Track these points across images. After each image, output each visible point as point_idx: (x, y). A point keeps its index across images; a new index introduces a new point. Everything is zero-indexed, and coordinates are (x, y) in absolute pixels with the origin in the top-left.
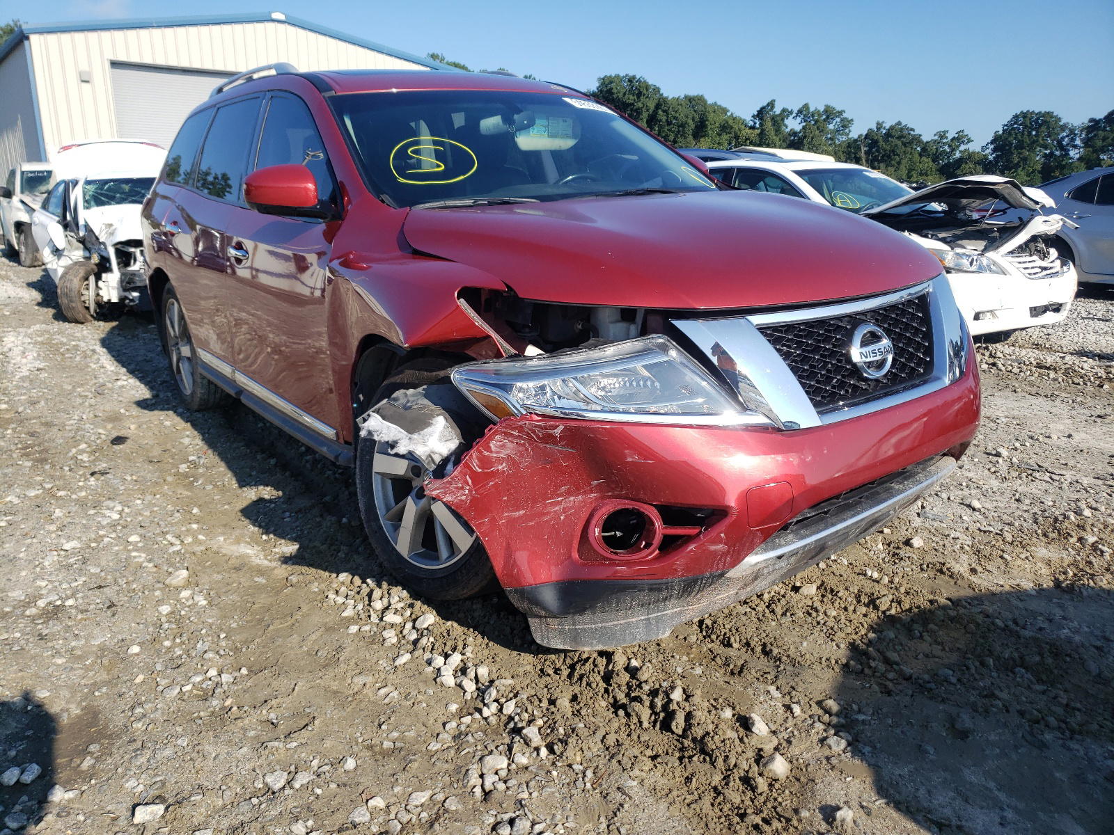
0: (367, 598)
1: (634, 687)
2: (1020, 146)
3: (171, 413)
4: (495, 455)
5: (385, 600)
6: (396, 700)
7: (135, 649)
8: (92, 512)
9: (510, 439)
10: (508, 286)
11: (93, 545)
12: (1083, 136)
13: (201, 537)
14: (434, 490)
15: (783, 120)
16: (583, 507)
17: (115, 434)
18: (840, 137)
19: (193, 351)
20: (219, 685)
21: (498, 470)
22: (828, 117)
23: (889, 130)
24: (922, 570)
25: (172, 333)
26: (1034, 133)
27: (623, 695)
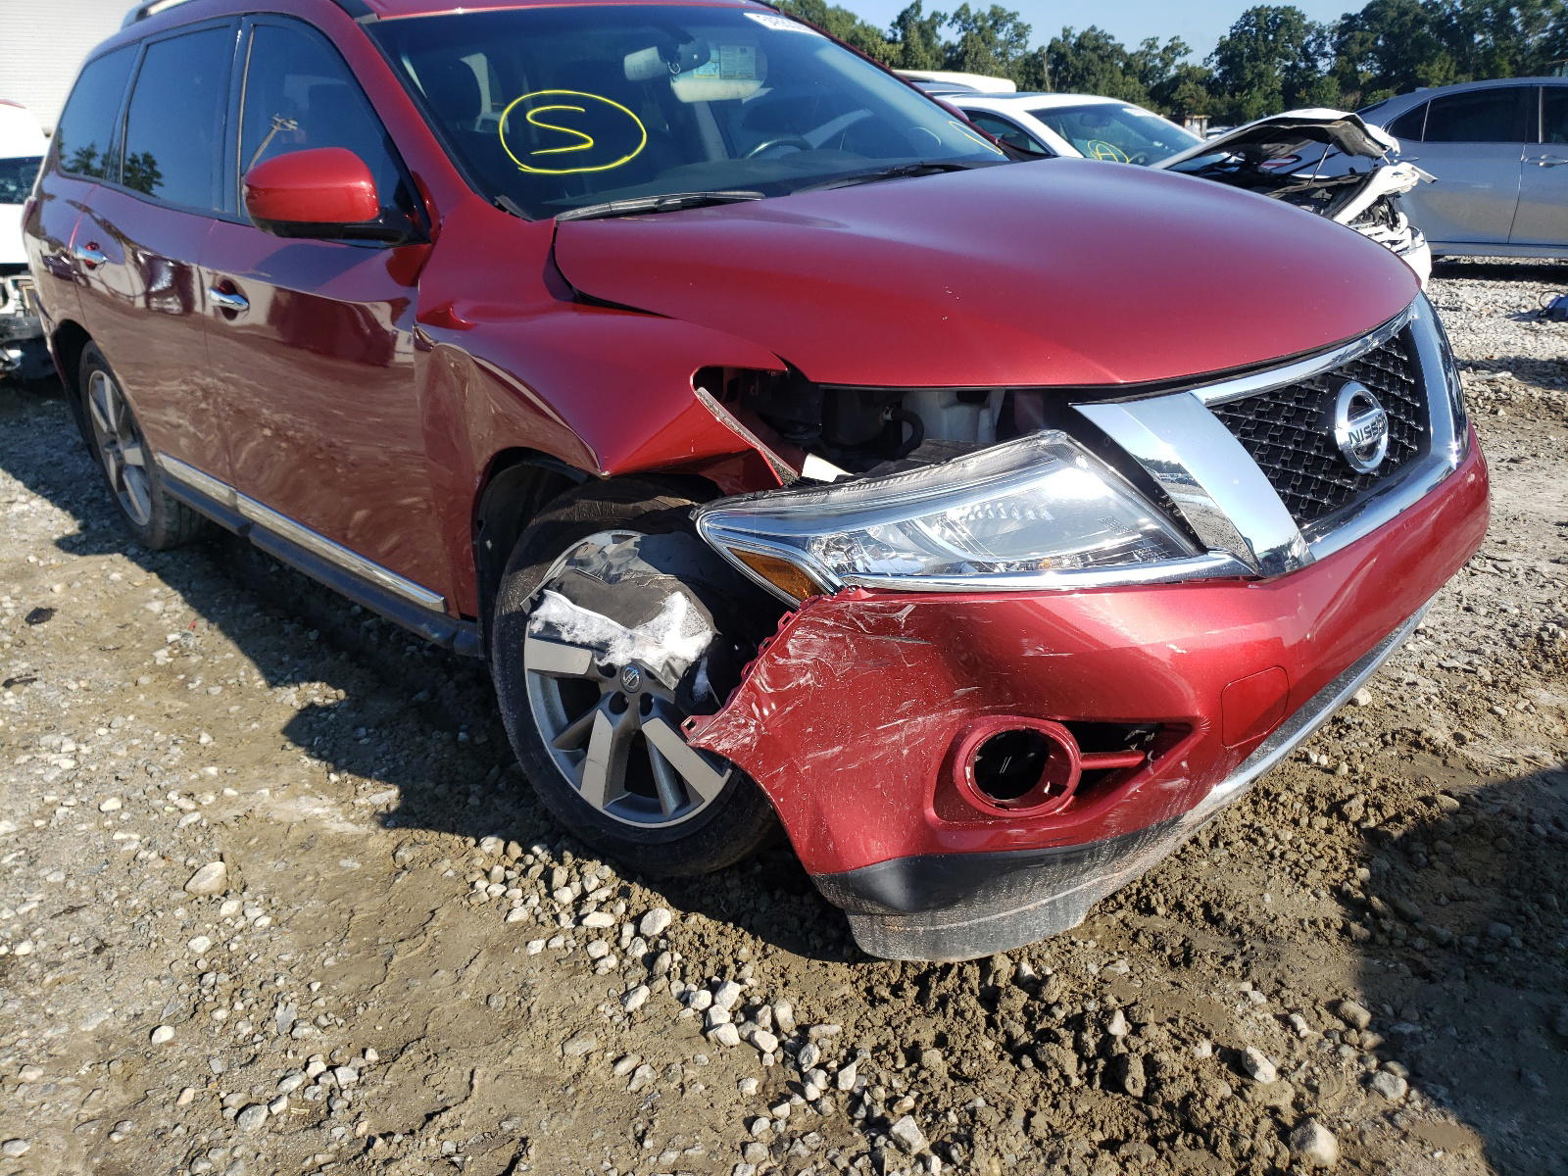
0: (542, 884)
1: (1038, 1013)
2: (1254, 57)
3: (117, 556)
4: (794, 661)
5: (576, 886)
6: (650, 1083)
7: (165, 1034)
8: (23, 759)
9: (820, 632)
10: (787, 363)
11: (39, 823)
12: (1335, 39)
13: (229, 792)
14: (702, 736)
15: (934, 28)
16: (940, 731)
17: (30, 604)
18: (1013, 51)
19: (147, 455)
20: (337, 1093)
21: (799, 685)
22: (995, 23)
23: (1080, 39)
24: (1386, 743)
25: (104, 427)
26: (1271, 37)
27: (1021, 1029)
